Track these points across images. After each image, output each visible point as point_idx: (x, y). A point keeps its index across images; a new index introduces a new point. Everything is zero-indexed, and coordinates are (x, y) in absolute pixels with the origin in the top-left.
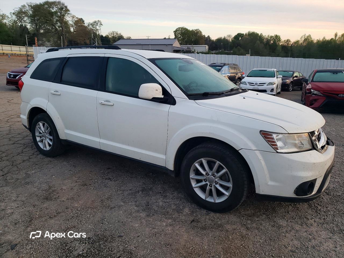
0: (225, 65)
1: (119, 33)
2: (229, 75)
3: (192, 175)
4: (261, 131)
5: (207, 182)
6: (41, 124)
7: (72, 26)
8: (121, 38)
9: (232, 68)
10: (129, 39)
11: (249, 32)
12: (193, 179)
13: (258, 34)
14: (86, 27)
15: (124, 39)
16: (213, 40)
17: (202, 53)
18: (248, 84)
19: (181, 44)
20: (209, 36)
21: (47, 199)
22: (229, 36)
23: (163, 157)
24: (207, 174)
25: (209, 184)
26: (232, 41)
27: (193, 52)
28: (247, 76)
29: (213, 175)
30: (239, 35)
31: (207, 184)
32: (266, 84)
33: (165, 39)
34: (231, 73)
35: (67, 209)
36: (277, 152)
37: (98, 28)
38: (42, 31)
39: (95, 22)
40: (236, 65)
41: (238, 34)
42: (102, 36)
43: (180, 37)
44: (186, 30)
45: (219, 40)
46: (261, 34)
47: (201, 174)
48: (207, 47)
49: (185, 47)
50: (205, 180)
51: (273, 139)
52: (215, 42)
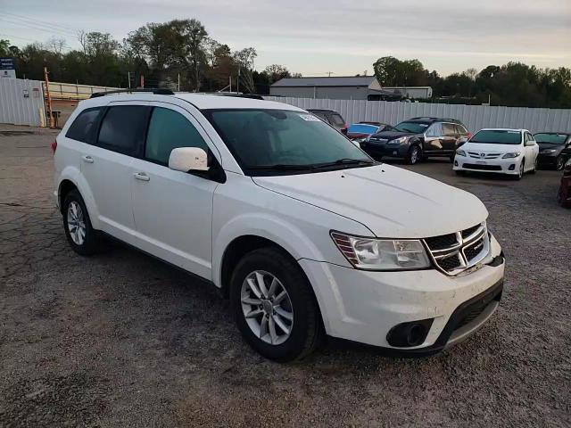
0: (435, 120)
1: (282, 67)
2: (443, 138)
3: (245, 298)
4: (331, 231)
5: (263, 311)
6: (74, 205)
7: (211, 58)
8: (285, 75)
9: (449, 126)
10: (298, 77)
11: (510, 64)
12: (245, 303)
13: (527, 67)
14: (231, 58)
15: (290, 77)
16: (442, 79)
17: (421, 100)
18: (467, 154)
19: (382, 85)
20: (435, 72)
21: (41, 315)
22: (472, 71)
23: (208, 265)
24: (263, 297)
25: (265, 313)
26: (477, 79)
27: (404, 99)
28: (470, 142)
29: (270, 299)
30: (491, 69)
31: (262, 314)
32: (502, 156)
33: (358, 76)
34: (447, 135)
35: (60, 332)
36: (356, 268)
37: (249, 60)
38: (166, 66)
39: (245, 51)
40: (458, 122)
41: (489, 67)
42: (256, 73)
43: (384, 73)
44: (395, 61)
45: (454, 79)
46: (533, 66)
47: (256, 297)
48: (430, 90)
49: (390, 91)
50: (261, 306)
51: (349, 244)
52: (446, 81)
